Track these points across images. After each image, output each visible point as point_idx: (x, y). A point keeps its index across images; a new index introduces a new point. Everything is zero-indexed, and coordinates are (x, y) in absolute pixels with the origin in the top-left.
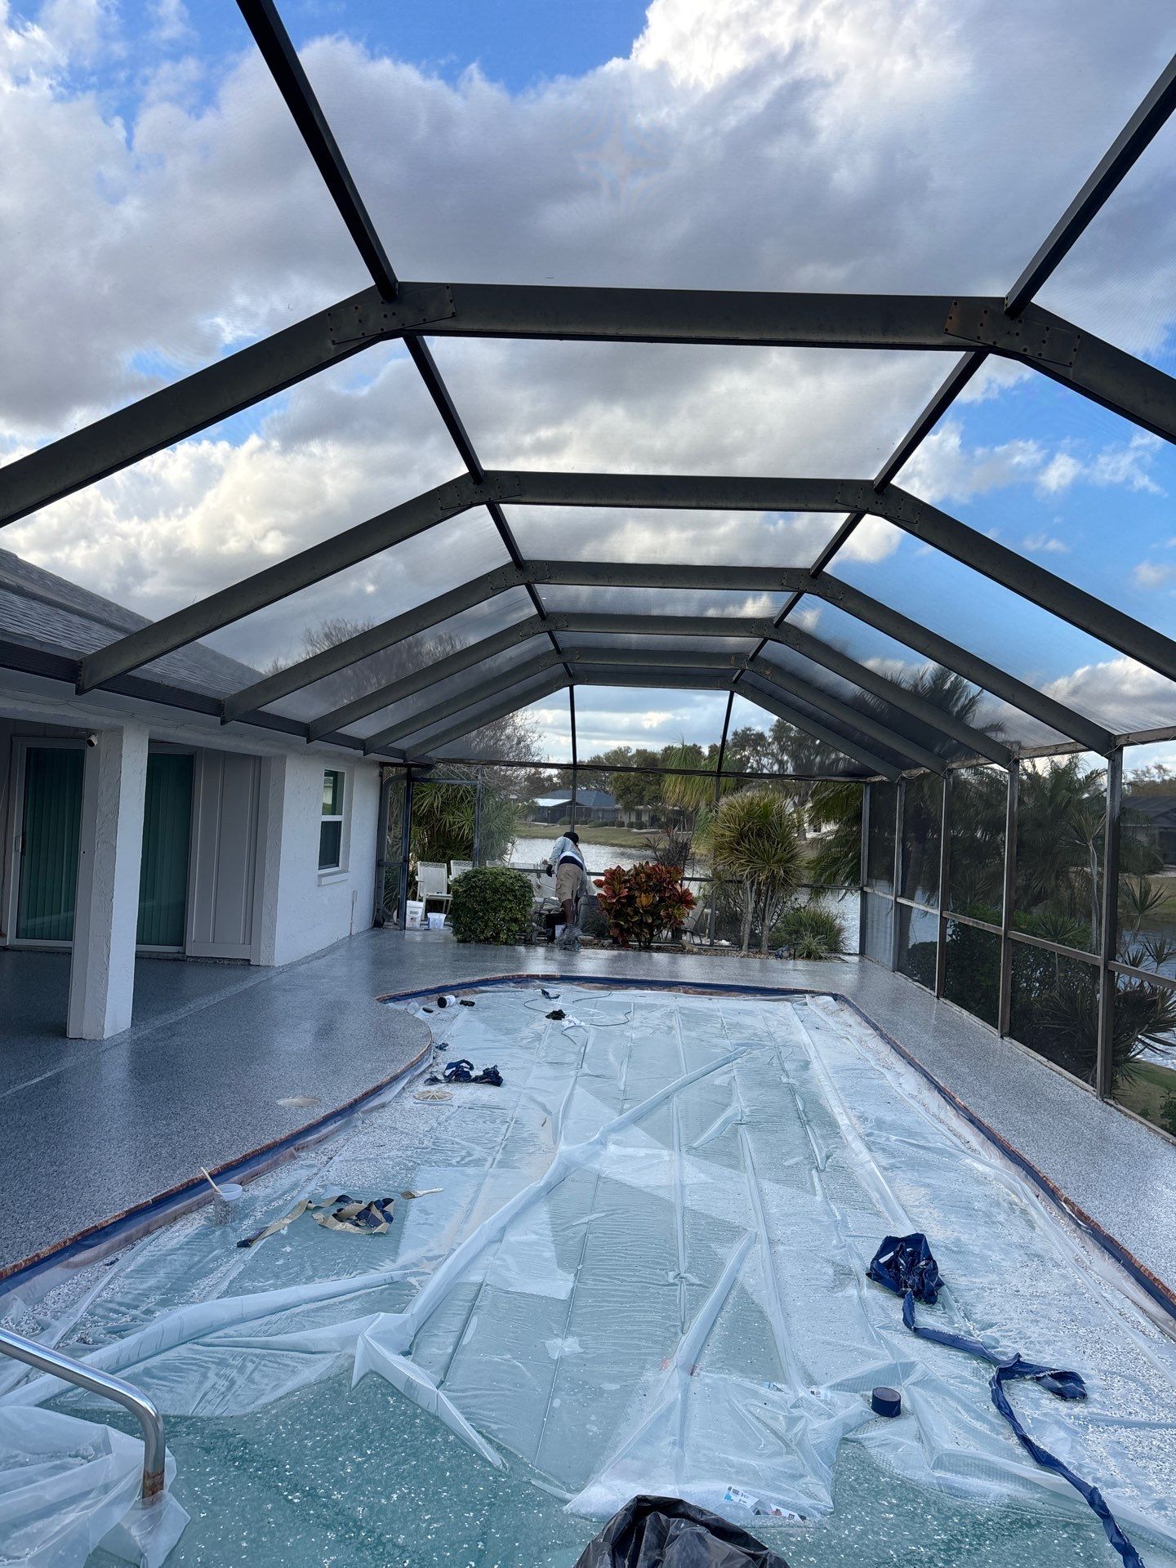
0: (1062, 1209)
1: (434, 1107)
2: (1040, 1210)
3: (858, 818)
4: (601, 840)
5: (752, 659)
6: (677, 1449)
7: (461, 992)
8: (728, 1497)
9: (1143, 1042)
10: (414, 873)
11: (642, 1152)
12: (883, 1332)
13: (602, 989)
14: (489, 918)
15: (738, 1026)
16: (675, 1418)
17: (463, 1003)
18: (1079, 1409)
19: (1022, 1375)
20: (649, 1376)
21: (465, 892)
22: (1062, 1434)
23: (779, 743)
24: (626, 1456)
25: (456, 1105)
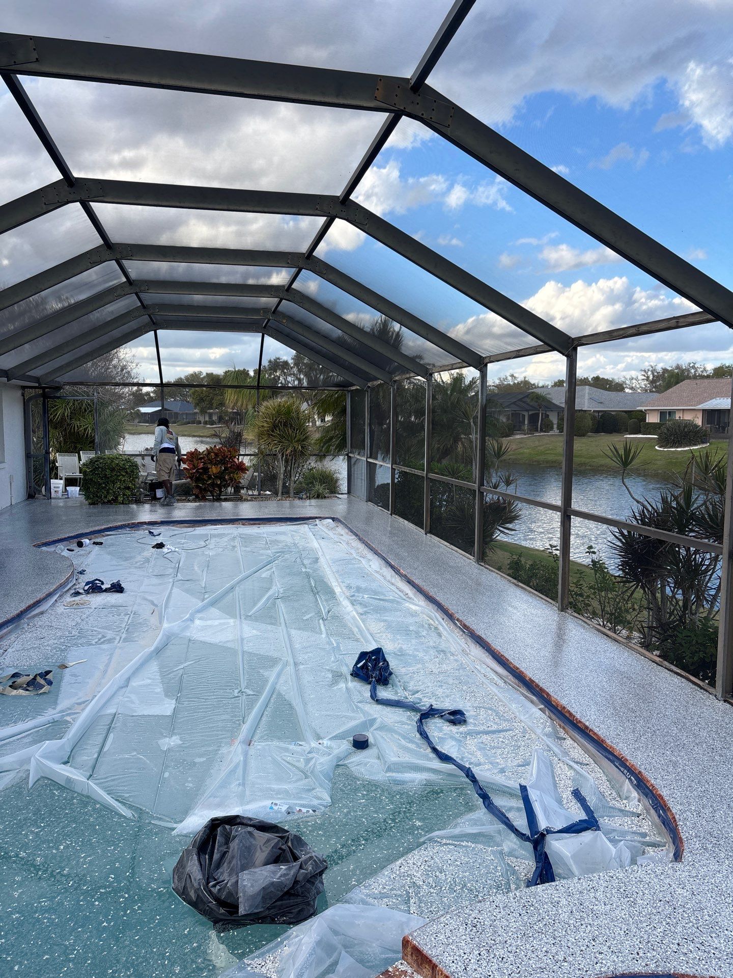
0: (455, 624)
1: (78, 610)
2: (444, 626)
3: (344, 411)
4: (186, 433)
5: (274, 312)
6: (241, 787)
7: (93, 536)
8: (271, 808)
9: (500, 530)
10: (55, 461)
11: (217, 622)
12: (359, 705)
13: (189, 527)
14: (109, 488)
15: (276, 542)
16: (240, 771)
17: (94, 543)
18: (462, 729)
19: (433, 715)
20: (224, 750)
21: (91, 471)
22: (454, 743)
23: (298, 367)
24: (210, 797)
25: (93, 607)
